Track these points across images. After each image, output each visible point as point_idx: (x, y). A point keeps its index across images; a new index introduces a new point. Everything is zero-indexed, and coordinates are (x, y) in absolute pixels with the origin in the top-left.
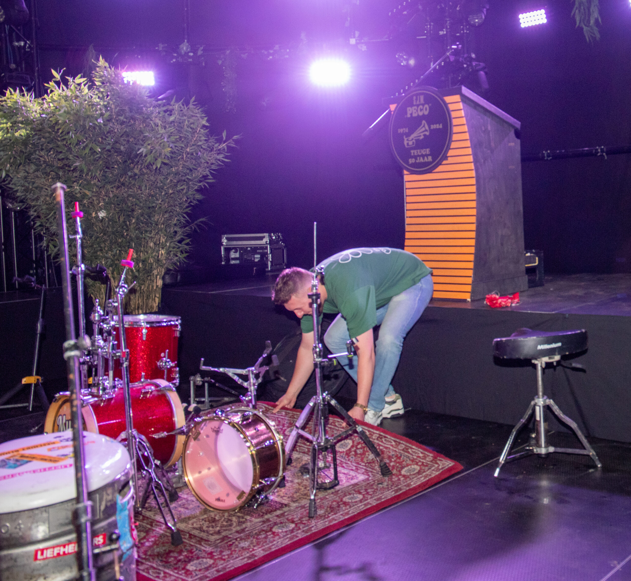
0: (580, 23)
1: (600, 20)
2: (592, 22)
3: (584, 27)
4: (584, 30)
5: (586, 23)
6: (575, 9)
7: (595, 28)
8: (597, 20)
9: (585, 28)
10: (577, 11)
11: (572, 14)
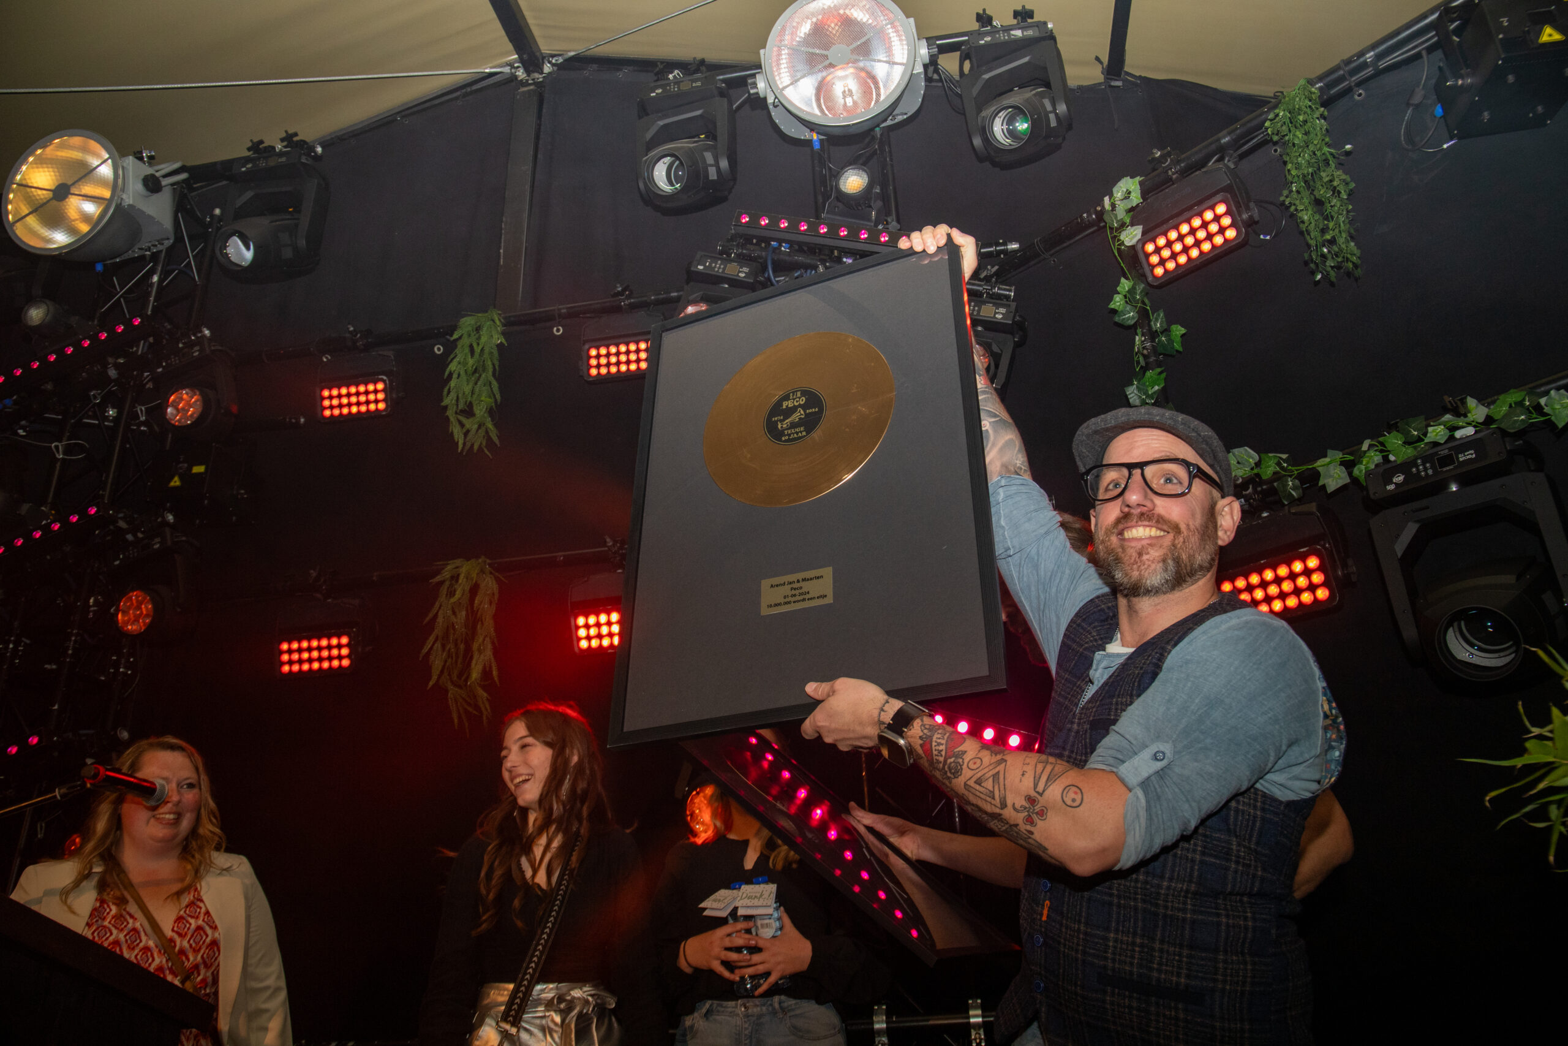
0: (439, 676)
1: (495, 673)
2: (475, 674)
3: (450, 687)
4: (450, 695)
5: (455, 678)
6: (432, 639)
7: (482, 694)
8: (486, 673)
9: (453, 691)
10: (438, 645)
11: (425, 650)
